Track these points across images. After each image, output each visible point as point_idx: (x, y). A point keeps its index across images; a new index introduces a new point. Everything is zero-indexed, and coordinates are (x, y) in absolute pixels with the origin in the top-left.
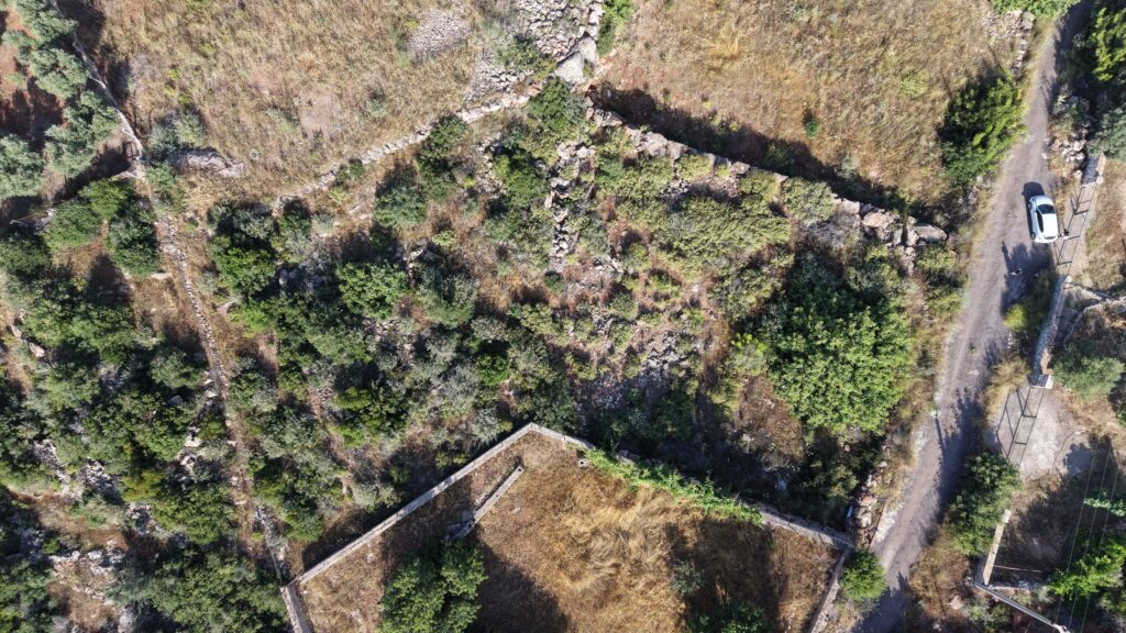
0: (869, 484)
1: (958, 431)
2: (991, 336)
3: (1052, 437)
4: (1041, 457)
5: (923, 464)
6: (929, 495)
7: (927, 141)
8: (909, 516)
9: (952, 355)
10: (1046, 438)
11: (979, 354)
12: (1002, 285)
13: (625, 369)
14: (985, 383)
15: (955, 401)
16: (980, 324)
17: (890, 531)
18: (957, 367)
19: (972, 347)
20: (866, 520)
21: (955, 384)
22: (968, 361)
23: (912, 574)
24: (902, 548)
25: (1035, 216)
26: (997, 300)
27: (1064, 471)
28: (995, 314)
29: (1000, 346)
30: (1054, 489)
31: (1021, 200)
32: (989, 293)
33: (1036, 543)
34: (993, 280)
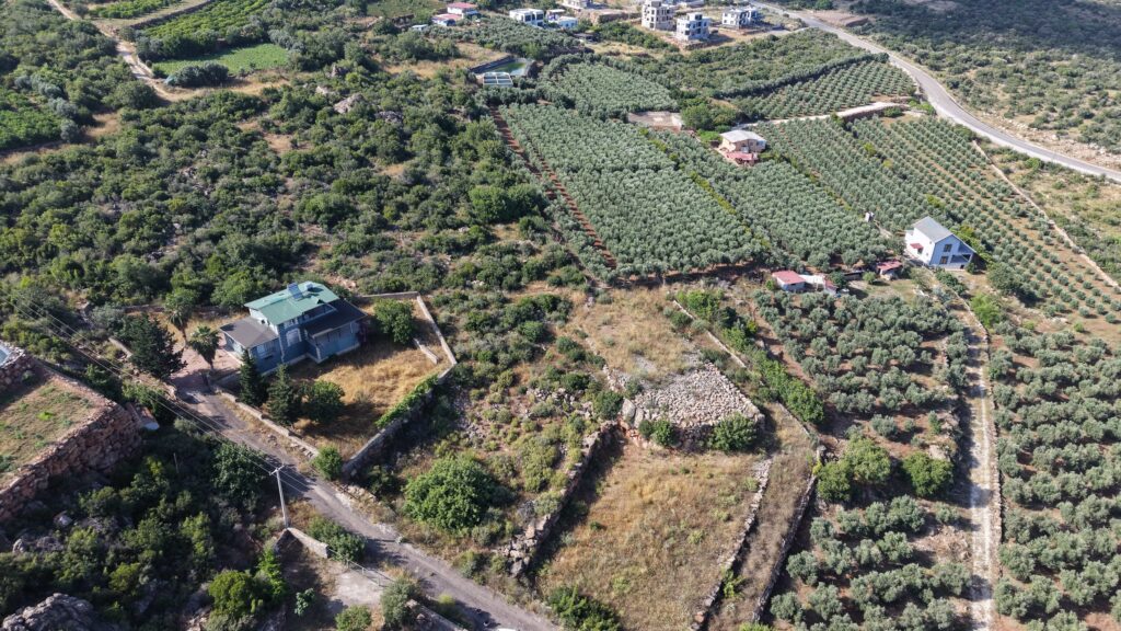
0: (371, 495)
1: (383, 552)
2: (437, 587)
3: (359, 598)
4: (348, 589)
5: (370, 528)
8: (344, 512)
10: (359, 594)
12: (471, 605)
15: (402, 555)
16: (447, 584)
17: (339, 501)
18: (424, 563)
20: (352, 489)
21: (412, 558)
22: (426, 570)
24: (327, 504)
27: (333, 599)
28: (453, 595)
29: (430, 590)
30: (323, 590)
32: (467, 596)
33: (295, 571)
34: (475, 600)
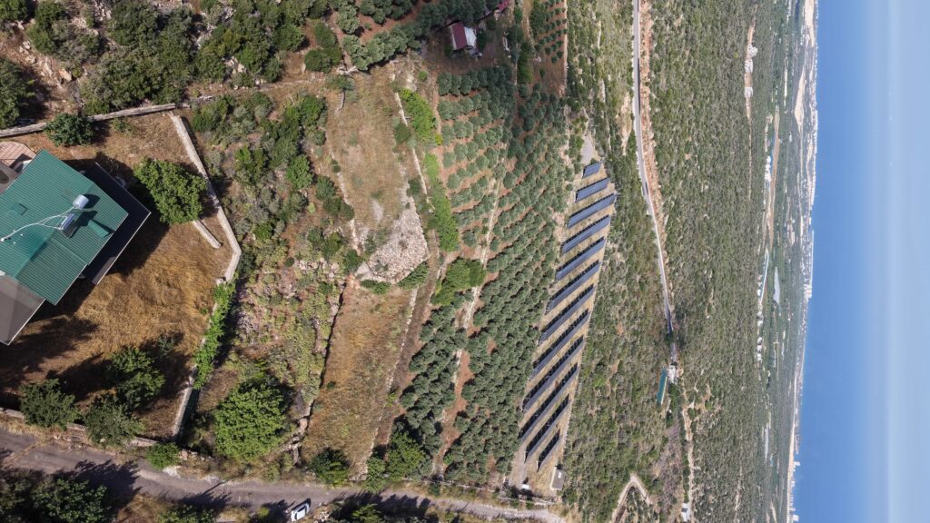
0: (193, 453)
2: (254, 502)
5: (199, 484)
6: (183, 492)
7: (327, 444)
8: (172, 484)
9: (247, 484)
11: (247, 499)
13: (247, 303)
14: (234, 506)
15: (227, 493)
16: (259, 495)
17: (167, 474)
18: (241, 489)
19: (250, 494)
21: (234, 491)
22: (244, 494)
23: (144, 495)
25: (302, 506)
26: (268, 501)
28: (262, 502)
29: (252, 509)
31: (304, 499)
34: (276, 496)
